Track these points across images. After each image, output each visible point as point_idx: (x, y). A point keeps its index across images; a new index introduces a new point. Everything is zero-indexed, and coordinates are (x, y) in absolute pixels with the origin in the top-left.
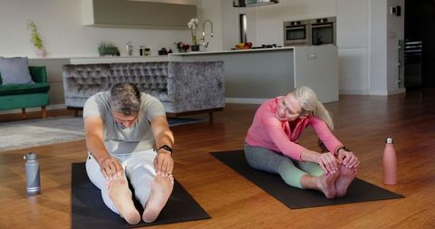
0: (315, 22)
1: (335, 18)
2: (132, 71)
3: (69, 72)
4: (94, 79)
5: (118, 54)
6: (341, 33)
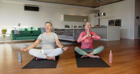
0: (116, 20)
1: (121, 19)
2: (68, 31)
3: (55, 31)
5: (69, 27)
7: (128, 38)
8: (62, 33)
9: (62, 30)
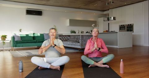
0: (128, 25)
1: (133, 24)
2: (75, 37)
3: (60, 37)
4: (66, 39)
5: (75, 33)
6: (135, 28)
7: (142, 45)
8: (68, 39)
9: (67, 36)
